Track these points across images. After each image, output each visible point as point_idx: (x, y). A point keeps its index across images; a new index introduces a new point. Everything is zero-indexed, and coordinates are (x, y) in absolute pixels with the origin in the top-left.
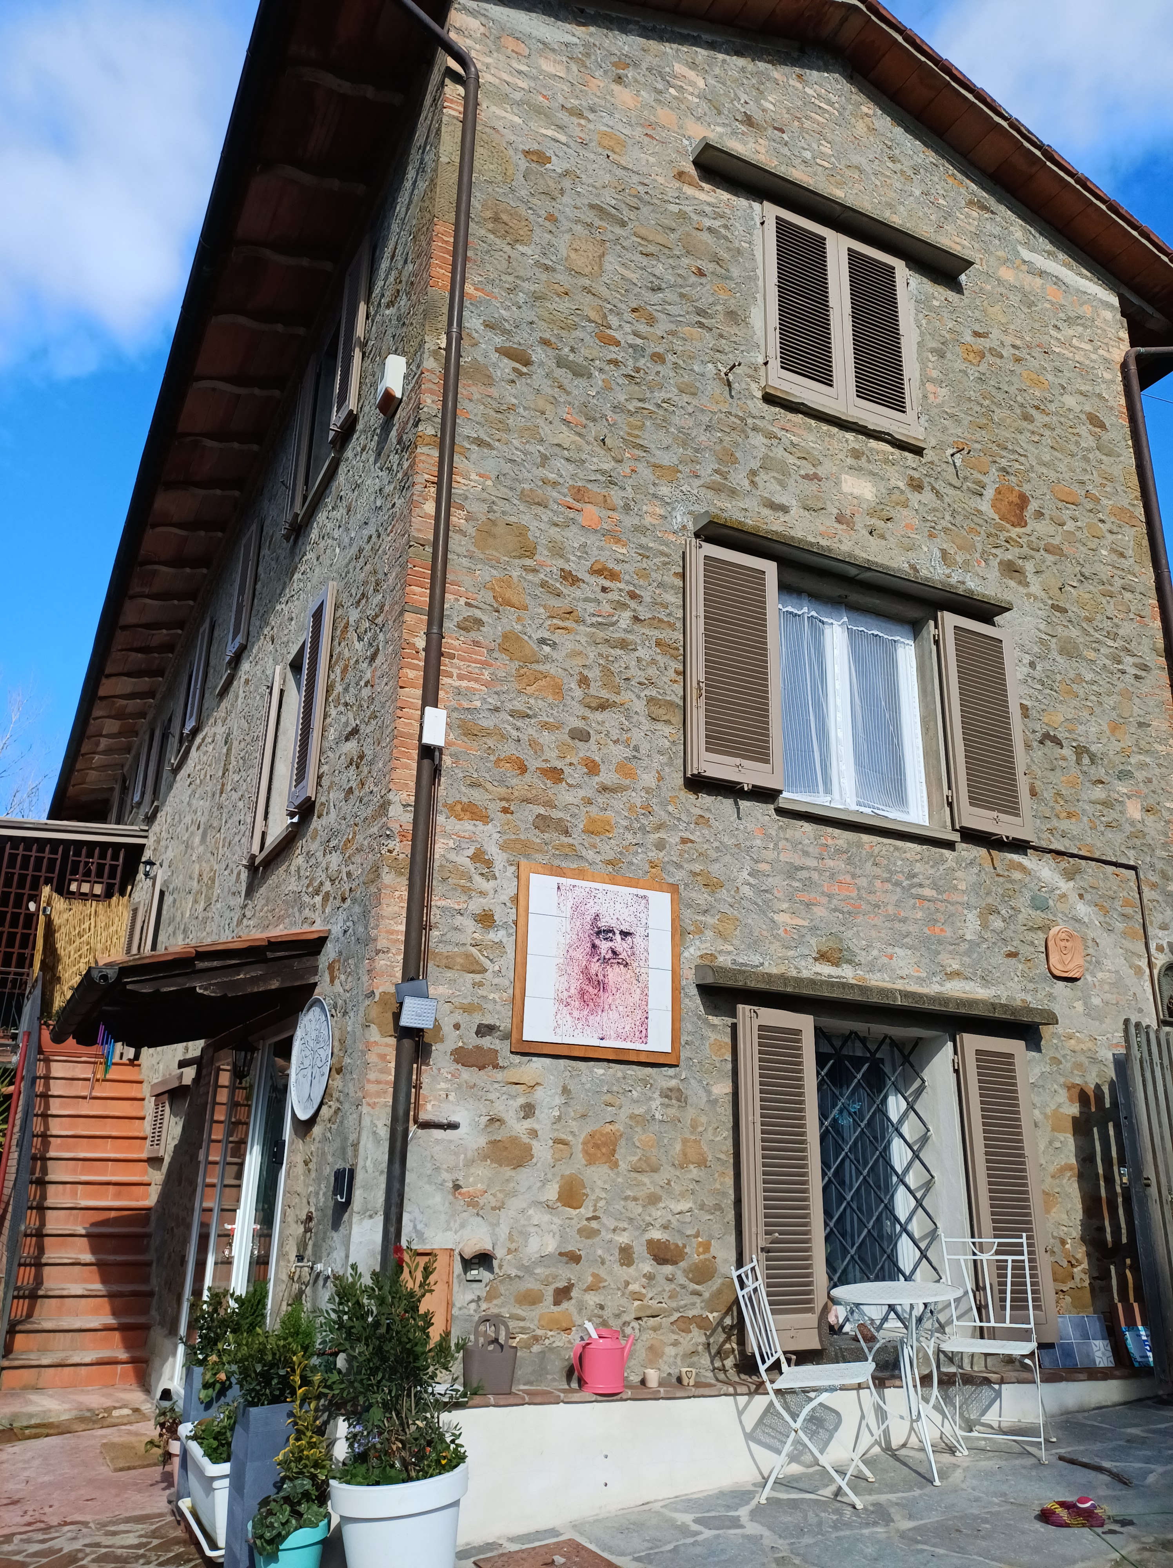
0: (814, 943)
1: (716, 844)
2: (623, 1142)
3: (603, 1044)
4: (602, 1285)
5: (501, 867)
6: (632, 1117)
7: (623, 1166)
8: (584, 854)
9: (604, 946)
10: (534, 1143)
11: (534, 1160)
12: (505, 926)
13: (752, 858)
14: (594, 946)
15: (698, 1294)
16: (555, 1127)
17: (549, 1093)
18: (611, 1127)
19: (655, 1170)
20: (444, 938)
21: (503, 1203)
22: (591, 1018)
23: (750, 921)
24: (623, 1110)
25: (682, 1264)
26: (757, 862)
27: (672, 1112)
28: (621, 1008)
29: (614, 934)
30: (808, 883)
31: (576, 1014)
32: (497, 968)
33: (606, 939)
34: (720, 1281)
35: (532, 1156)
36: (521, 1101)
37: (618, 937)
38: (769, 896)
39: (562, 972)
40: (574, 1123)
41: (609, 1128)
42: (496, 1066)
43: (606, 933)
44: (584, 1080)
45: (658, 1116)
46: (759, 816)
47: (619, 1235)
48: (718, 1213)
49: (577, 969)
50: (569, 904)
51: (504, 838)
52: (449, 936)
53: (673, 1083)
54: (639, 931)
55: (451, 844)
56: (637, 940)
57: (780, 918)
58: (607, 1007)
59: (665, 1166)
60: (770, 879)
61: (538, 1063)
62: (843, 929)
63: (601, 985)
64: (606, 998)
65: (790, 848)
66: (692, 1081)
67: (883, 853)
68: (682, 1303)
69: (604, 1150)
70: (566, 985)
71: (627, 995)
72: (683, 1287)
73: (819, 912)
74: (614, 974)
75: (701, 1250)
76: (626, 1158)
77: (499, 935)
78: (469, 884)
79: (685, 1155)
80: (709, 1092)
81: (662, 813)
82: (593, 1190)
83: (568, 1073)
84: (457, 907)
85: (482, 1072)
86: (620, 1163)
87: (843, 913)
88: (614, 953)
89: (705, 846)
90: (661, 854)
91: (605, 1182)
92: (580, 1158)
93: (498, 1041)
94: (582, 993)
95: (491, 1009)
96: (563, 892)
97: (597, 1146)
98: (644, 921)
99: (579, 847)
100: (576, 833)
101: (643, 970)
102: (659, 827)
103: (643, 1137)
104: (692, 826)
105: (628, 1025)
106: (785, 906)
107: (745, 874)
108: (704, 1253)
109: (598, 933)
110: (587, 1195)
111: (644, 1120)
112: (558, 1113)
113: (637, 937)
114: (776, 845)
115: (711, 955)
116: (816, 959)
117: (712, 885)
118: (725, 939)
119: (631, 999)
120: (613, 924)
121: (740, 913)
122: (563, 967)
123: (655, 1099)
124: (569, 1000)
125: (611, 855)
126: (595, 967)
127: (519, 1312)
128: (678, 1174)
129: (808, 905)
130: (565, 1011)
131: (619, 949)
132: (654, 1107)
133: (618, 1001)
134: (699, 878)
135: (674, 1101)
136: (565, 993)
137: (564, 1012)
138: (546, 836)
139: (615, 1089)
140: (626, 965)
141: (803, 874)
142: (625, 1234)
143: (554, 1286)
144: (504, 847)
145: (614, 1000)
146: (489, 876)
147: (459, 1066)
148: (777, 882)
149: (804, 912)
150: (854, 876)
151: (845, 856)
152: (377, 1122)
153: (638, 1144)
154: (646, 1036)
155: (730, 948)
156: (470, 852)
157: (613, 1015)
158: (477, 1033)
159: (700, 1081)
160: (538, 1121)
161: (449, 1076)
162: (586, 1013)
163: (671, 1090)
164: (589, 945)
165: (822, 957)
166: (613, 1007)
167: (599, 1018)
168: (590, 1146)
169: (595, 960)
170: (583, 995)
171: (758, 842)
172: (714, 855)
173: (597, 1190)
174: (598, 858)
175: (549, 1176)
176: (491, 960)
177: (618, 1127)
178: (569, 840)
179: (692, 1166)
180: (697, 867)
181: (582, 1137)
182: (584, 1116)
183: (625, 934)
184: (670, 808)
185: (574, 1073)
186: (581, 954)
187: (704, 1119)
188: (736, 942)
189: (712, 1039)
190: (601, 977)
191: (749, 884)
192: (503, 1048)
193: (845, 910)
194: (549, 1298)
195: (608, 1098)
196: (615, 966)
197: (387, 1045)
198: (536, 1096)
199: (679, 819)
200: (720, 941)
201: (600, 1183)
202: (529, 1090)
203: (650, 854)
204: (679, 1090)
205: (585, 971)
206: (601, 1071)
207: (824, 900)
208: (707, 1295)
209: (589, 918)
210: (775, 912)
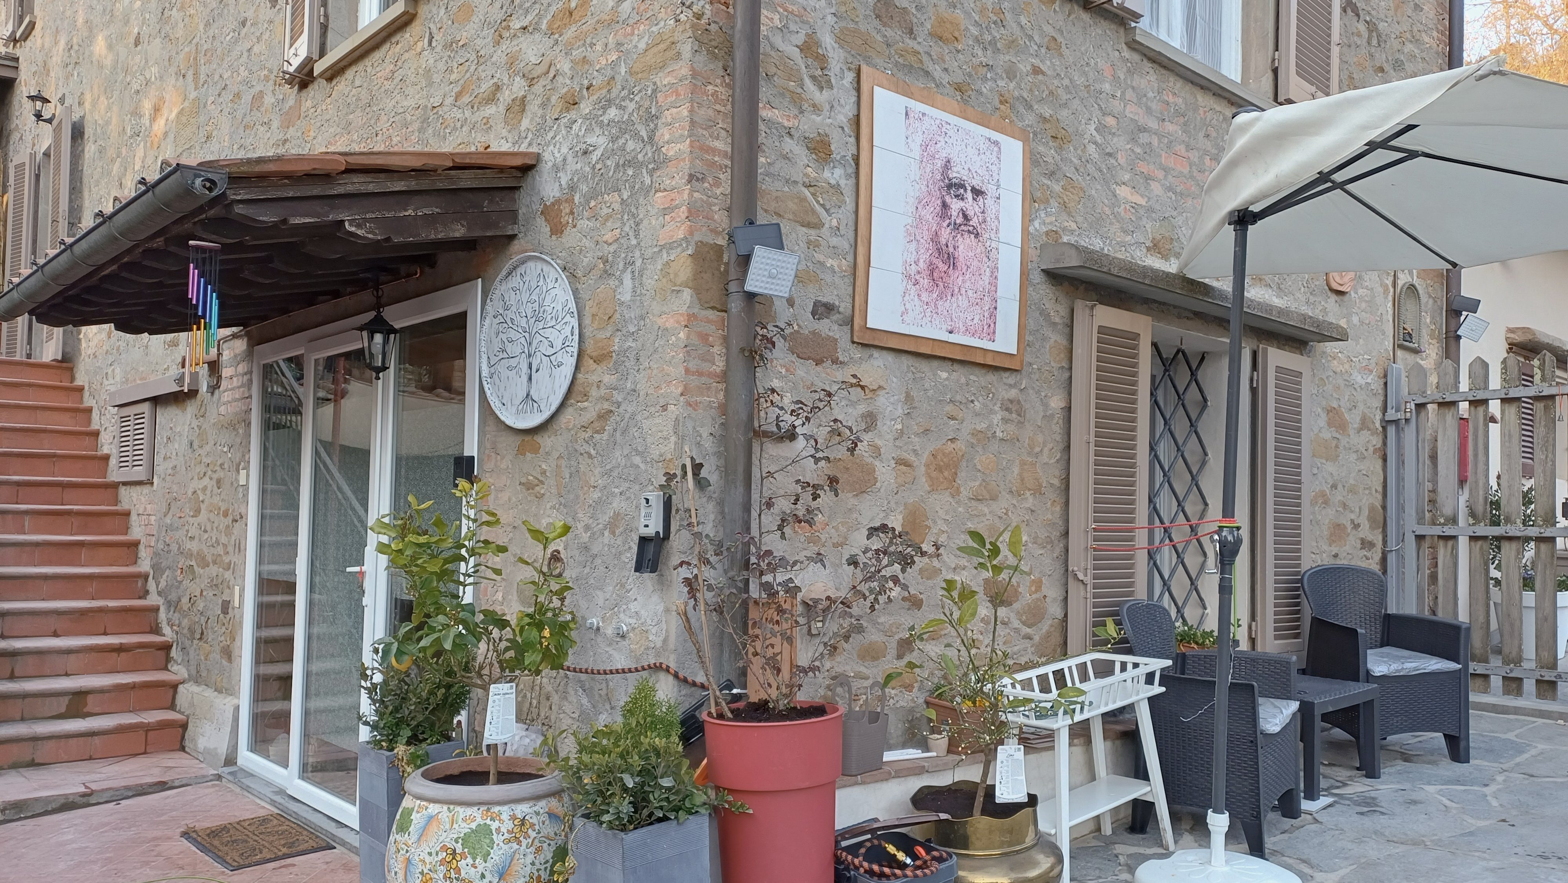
0: (1150, 228)
1: (1066, 82)
2: (964, 464)
3: (952, 338)
4: (943, 633)
5: (837, 70)
6: (975, 433)
7: (965, 493)
8: (930, 69)
9: (955, 205)
10: (877, 463)
11: (878, 485)
12: (842, 162)
13: (1101, 108)
14: (945, 205)
15: (1029, 637)
16: (897, 443)
17: (892, 400)
18: (953, 446)
19: (994, 498)
20: (772, 170)
21: (846, 538)
22: (940, 303)
23: (1093, 192)
24: (964, 424)
25: (1016, 606)
26: (1104, 114)
27: (1011, 428)
28: (970, 293)
29: (965, 190)
30: (1148, 149)
31: (925, 296)
32: (834, 223)
33: (957, 196)
34: (1050, 622)
35: (876, 480)
36: (862, 408)
37: (969, 195)
38: (1113, 161)
39: (912, 238)
40: (917, 439)
41: (951, 446)
42: (835, 361)
43: (955, 187)
44: (927, 386)
45: (999, 434)
46: (1110, 50)
47: (959, 574)
48: (1049, 547)
49: (927, 236)
50: (919, 141)
51: (843, 24)
52: (778, 165)
53: (1013, 393)
54: (990, 189)
55: (777, 22)
56: (989, 202)
57: (1123, 192)
58: (957, 290)
59: (1003, 493)
60: (1115, 139)
61: (880, 360)
62: (1175, 213)
63: (950, 260)
64: (957, 279)
65: (1135, 100)
66: (1031, 391)
67: (1214, 122)
68: (1016, 649)
69: (946, 474)
70: (913, 257)
71: (977, 278)
72: (1017, 630)
73: (1156, 188)
74: (965, 246)
75: (1033, 589)
76: (968, 484)
77: (836, 175)
78: (799, 90)
79: (1022, 480)
80: (1046, 405)
81: (1014, 25)
82: (935, 522)
83: (910, 375)
84: (786, 124)
85: (819, 368)
86: (962, 489)
87: (1175, 193)
88: (965, 217)
89: (1056, 82)
90: (1012, 85)
91: (947, 513)
92: (923, 482)
93: (836, 327)
94: (932, 269)
95: (829, 280)
96: (912, 120)
97: (940, 469)
98: (996, 177)
99: (925, 58)
100: (922, 34)
101: (994, 245)
102: (1012, 44)
103: (983, 458)
104: (1043, 50)
105: (976, 317)
106: (1127, 177)
107: (1092, 127)
108: (1036, 591)
109: (950, 186)
110: (930, 528)
111: (983, 437)
112: (899, 427)
113: (988, 197)
114: (1123, 93)
115: (1056, 232)
116: (1148, 249)
117: (1059, 139)
118: (1069, 214)
119: (981, 282)
120: (964, 175)
121: (1084, 180)
122: (912, 230)
123: (996, 413)
124: (917, 277)
125: (959, 77)
126: (945, 235)
127: (862, 669)
128: (1015, 502)
129: (1148, 178)
130: (913, 290)
131: (970, 213)
132: (995, 422)
133: (968, 284)
134: (1048, 126)
135: (1014, 416)
136: (914, 266)
137: (912, 292)
138: (889, 33)
139: (958, 398)
140: (977, 235)
141: (1144, 138)
142: (965, 573)
143: (897, 637)
144: (840, 40)
145: (964, 281)
146: (823, 83)
147: (794, 358)
148: (1120, 143)
149: (1143, 189)
150: (1189, 148)
151: (1182, 120)
152: (701, 430)
153: (979, 467)
154: (994, 332)
155: (1074, 226)
156: (800, 39)
157: (963, 302)
158: (814, 313)
159: (1038, 392)
160: (880, 436)
161: (783, 371)
162: (935, 295)
163: (1011, 401)
164: (939, 202)
165: (1155, 248)
166: (963, 291)
167: (947, 304)
168: (933, 467)
169: (945, 224)
170: (932, 272)
171: (1107, 87)
172: (1065, 97)
173: (939, 522)
174: (946, 79)
175: (893, 505)
176: (827, 211)
177: (960, 445)
178: (911, 43)
179: (1028, 493)
180: (1047, 112)
181: (925, 456)
182: (927, 431)
183: (977, 193)
184: (1023, 20)
185: (917, 376)
186: (929, 214)
187: (1040, 438)
188: (1079, 219)
189: (1052, 341)
190: (951, 249)
191: (1095, 143)
192: (840, 334)
193: (1178, 190)
194: (892, 651)
195: (949, 408)
196: (966, 235)
197: (709, 321)
198: (878, 404)
199: (1031, 38)
200: (1064, 216)
201: (941, 513)
202: (870, 395)
203: (1001, 83)
204: (1019, 402)
205: (935, 238)
206: (944, 375)
207: (1160, 174)
208: (1037, 638)
209: (939, 164)
210: (1117, 184)
